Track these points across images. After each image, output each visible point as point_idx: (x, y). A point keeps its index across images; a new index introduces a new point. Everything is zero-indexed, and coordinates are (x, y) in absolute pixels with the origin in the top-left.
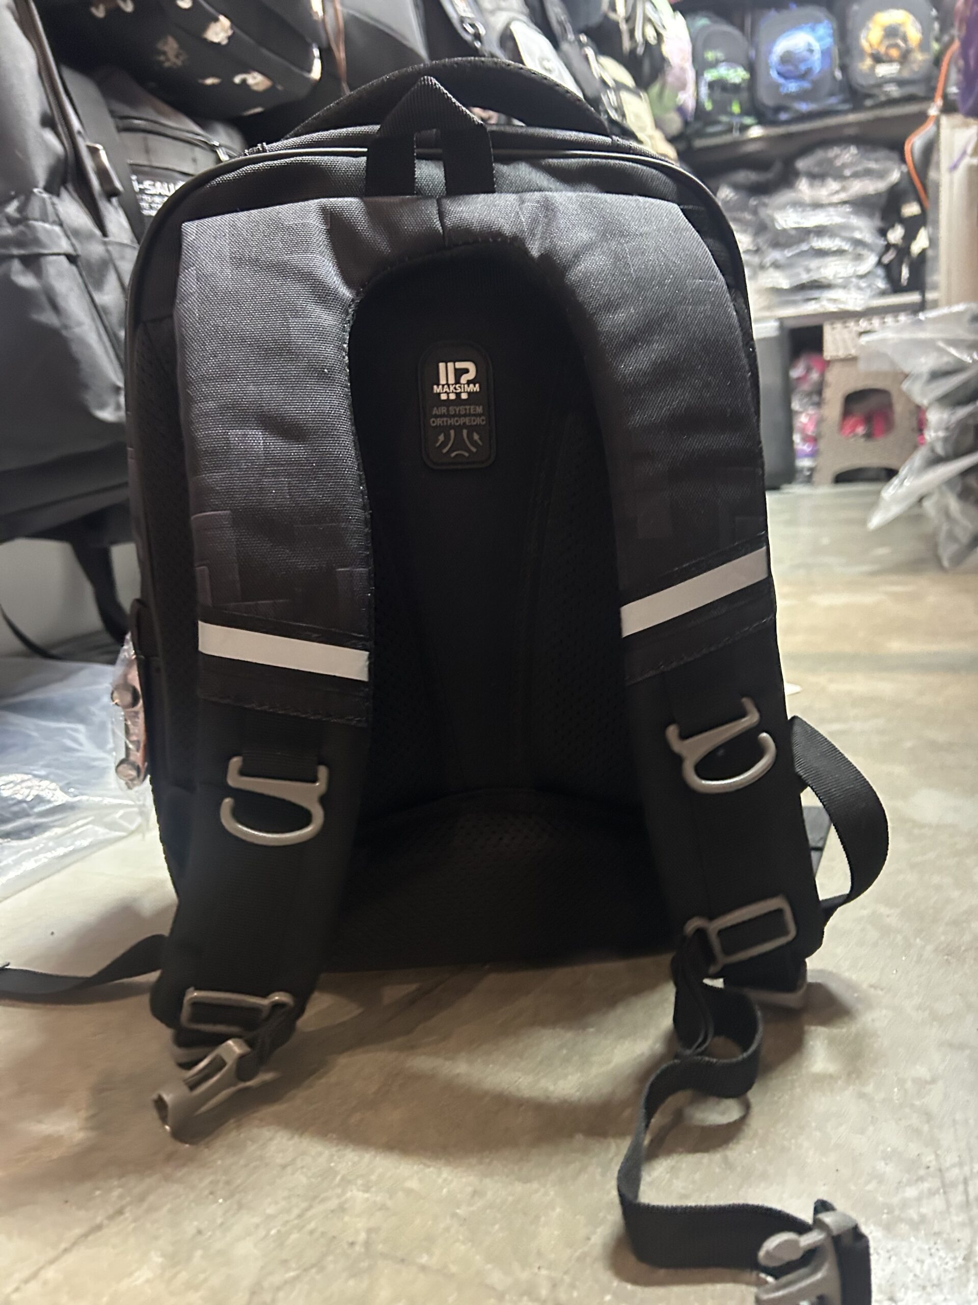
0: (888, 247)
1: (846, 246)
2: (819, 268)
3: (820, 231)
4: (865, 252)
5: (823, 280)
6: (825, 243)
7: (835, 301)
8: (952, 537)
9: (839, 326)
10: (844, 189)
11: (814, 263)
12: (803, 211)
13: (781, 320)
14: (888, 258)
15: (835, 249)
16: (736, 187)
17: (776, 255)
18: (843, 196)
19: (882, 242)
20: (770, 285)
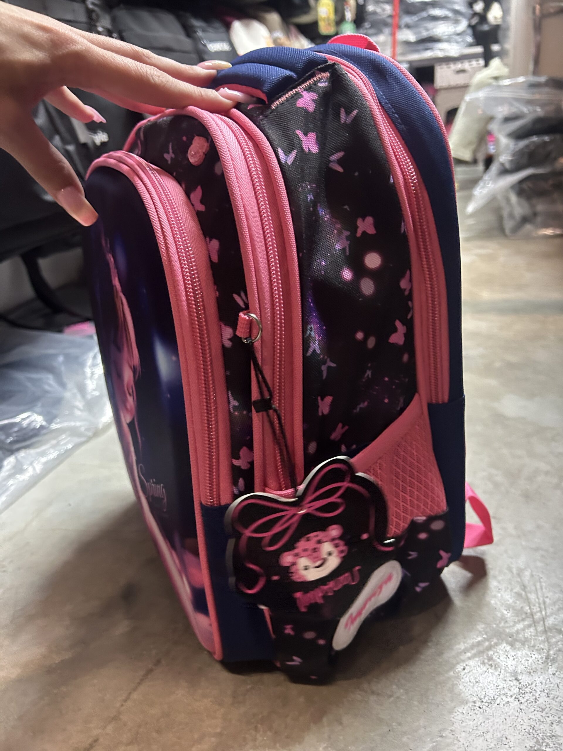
0: (475, 14)
1: (450, 14)
2: (433, 29)
3: (433, 4)
4: (460, 18)
5: (436, 36)
6: (437, 12)
7: (441, 50)
8: (511, 216)
9: (444, 66)
11: (430, 25)
13: (410, 62)
14: (474, 21)
15: (443, 16)
17: (407, 19)
19: (470, 12)
20: (404, 39)
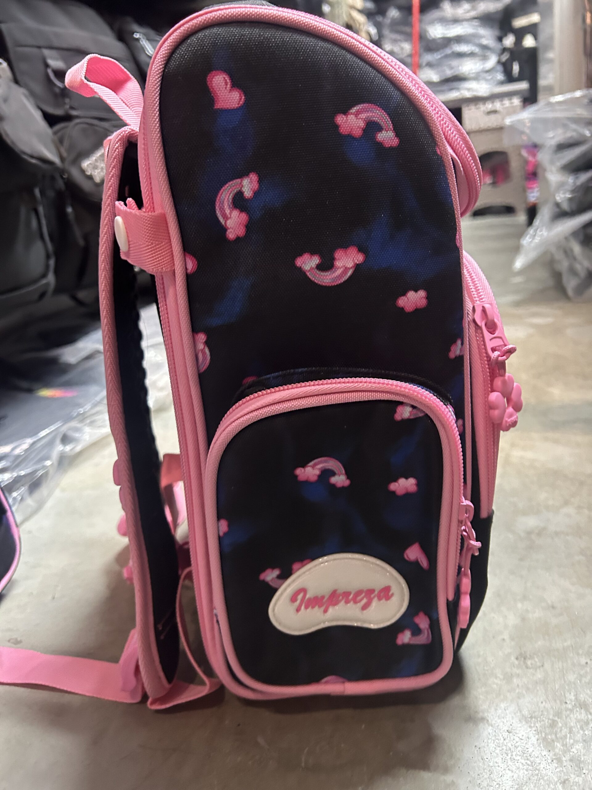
0: (504, 50)
1: (476, 50)
2: (458, 66)
3: (459, 39)
4: (488, 53)
5: (462, 75)
6: (462, 48)
7: (469, 90)
9: (473, 107)
10: (473, 8)
11: (455, 63)
12: (446, 25)
14: (505, 57)
15: (470, 52)
16: (400, 8)
17: (429, 57)
18: (473, 14)
19: (500, 47)
20: (426, 79)
